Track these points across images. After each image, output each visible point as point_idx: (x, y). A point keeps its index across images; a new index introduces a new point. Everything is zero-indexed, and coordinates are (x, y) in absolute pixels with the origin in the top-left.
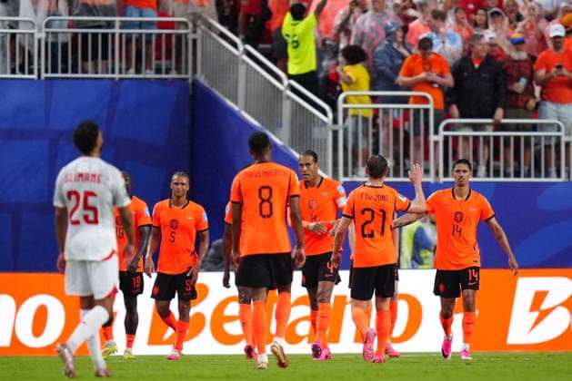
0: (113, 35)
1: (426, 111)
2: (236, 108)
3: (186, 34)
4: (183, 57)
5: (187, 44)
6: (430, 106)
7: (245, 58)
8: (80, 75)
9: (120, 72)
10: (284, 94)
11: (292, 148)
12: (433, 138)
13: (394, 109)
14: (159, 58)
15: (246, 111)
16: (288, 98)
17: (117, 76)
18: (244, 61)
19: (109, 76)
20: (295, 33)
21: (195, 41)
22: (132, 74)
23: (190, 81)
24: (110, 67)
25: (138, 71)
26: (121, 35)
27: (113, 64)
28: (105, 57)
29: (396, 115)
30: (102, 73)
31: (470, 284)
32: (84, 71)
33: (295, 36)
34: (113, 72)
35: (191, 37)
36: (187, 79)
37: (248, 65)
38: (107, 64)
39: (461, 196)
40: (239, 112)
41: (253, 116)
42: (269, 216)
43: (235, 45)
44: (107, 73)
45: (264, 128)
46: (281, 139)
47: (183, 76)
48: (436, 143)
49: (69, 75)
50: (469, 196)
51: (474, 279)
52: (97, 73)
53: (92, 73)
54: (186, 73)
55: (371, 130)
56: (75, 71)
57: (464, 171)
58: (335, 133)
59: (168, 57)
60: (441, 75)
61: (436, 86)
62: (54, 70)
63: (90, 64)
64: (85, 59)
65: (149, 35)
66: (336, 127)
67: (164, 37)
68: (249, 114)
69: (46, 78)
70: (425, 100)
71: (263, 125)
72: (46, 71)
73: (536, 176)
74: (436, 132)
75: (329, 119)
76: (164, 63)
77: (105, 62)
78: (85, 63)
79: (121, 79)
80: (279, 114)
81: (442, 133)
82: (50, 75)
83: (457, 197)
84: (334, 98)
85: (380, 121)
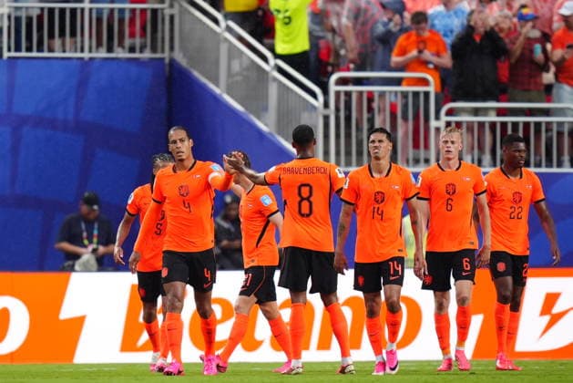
0: (83, 10)
1: (427, 94)
2: (217, 91)
3: (162, 9)
4: (159, 35)
5: (163, 20)
6: (431, 89)
7: (228, 35)
8: (46, 54)
9: (90, 51)
10: (270, 75)
11: (279, 134)
12: (433, 124)
13: (390, 92)
14: (132, 35)
15: (228, 94)
16: (275, 79)
17: (86, 55)
18: (226, 40)
19: (79, 55)
20: (287, 8)
21: (172, 17)
22: (103, 54)
23: (167, 61)
24: (79, 45)
25: (110, 50)
26: (91, 10)
27: (82, 42)
28: (73, 34)
29: (393, 99)
30: (70, 51)
31: (392, 278)
32: (51, 50)
33: (287, 11)
34: (82, 51)
35: (168, 12)
36: (163, 59)
37: (230, 43)
38: (76, 42)
39: (380, 172)
40: (220, 95)
41: (236, 100)
42: (308, 216)
43: (216, 21)
44: (76, 51)
45: (247, 112)
46: (266, 125)
47: (158, 55)
48: (438, 129)
49: (35, 54)
50: (389, 171)
51: (396, 272)
52: (64, 51)
53: (59, 52)
54: (163, 51)
55: (365, 115)
56: (40, 49)
57: (380, 141)
58: (326, 118)
59: (143, 34)
60: (438, 54)
61: (431, 66)
62: (18, 49)
63: (57, 42)
64: (51, 36)
65: (122, 11)
66: (326, 112)
67: (138, 12)
68: (232, 97)
69: (9, 58)
70: (424, 82)
71: (246, 108)
72: (9, 50)
73: (547, 166)
74: (437, 118)
75: (319, 103)
76: (138, 41)
77: (73, 40)
78: (51, 41)
79: (91, 59)
80: (266, 97)
81: (444, 118)
82: (13, 54)
83: (374, 175)
84: (325, 80)
85: (375, 105)
